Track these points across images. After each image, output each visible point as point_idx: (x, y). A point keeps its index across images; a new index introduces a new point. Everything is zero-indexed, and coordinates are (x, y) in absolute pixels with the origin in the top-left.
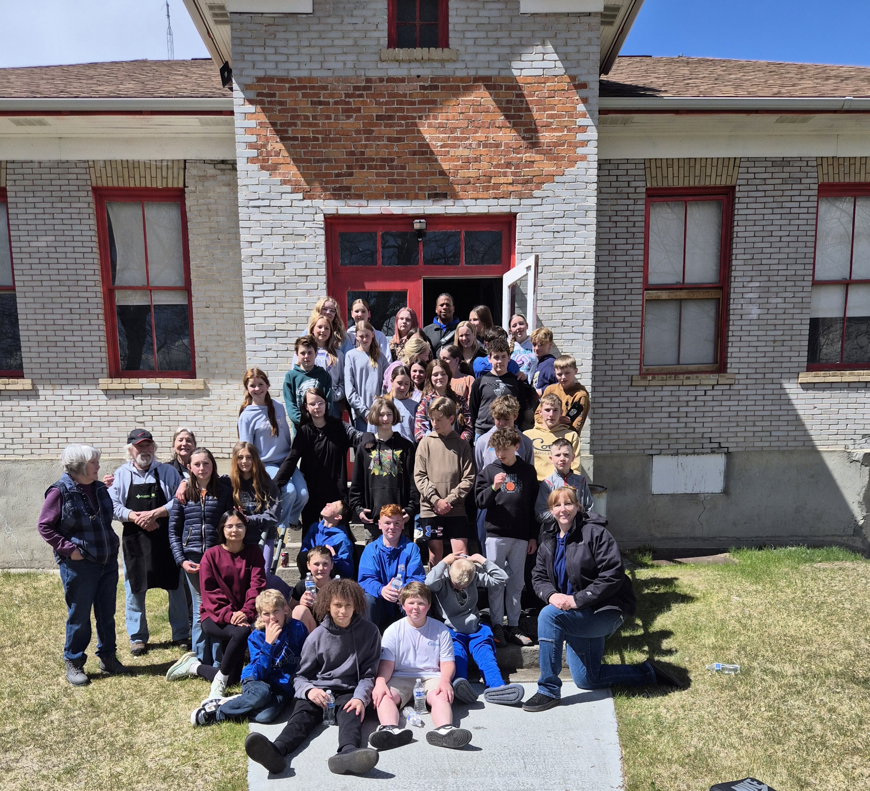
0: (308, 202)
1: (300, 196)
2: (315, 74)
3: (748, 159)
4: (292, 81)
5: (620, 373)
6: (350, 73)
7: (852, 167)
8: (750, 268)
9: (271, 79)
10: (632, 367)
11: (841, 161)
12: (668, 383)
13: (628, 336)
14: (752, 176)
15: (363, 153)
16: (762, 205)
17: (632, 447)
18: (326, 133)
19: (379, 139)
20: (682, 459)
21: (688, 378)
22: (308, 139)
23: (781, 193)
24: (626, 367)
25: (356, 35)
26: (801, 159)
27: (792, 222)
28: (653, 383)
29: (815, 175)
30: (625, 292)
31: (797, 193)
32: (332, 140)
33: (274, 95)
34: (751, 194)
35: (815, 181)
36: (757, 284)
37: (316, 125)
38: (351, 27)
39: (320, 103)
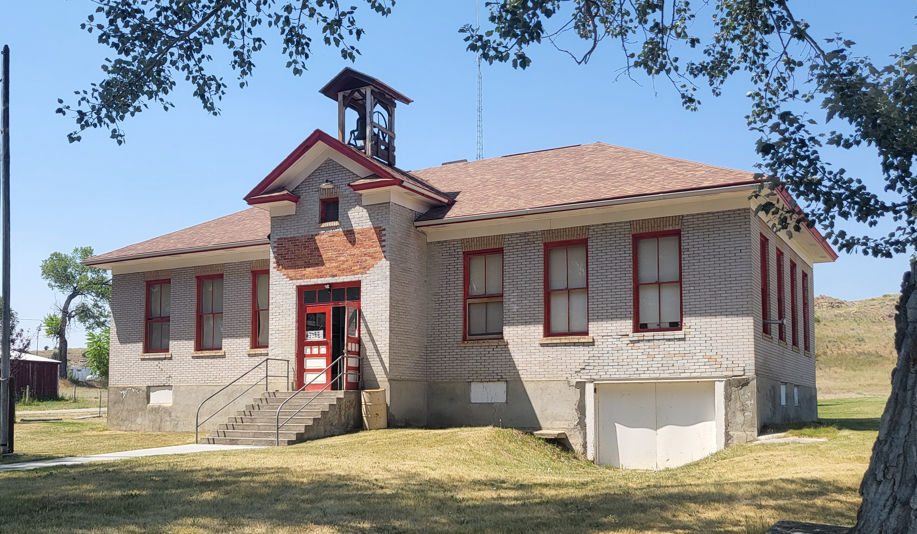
0: (291, 282)
1: (289, 279)
2: (295, 235)
3: (509, 235)
4: (288, 238)
5: (453, 340)
6: (306, 234)
7: (559, 233)
8: (512, 286)
9: (282, 239)
10: (458, 337)
11: (554, 231)
12: (475, 345)
13: (456, 322)
14: (511, 242)
15: (309, 262)
16: (516, 256)
17: (459, 378)
18: (298, 256)
19: (315, 256)
20: (485, 384)
21: (484, 342)
22: (292, 259)
23: (525, 249)
24: (455, 337)
25: (309, 220)
26: (534, 232)
27: (531, 263)
28: (467, 345)
29: (541, 239)
30: (454, 301)
31: (533, 248)
32: (300, 258)
33: (282, 244)
34: (511, 251)
35: (541, 242)
36: (516, 294)
37: (295, 253)
38: (307, 218)
39: (297, 245)
